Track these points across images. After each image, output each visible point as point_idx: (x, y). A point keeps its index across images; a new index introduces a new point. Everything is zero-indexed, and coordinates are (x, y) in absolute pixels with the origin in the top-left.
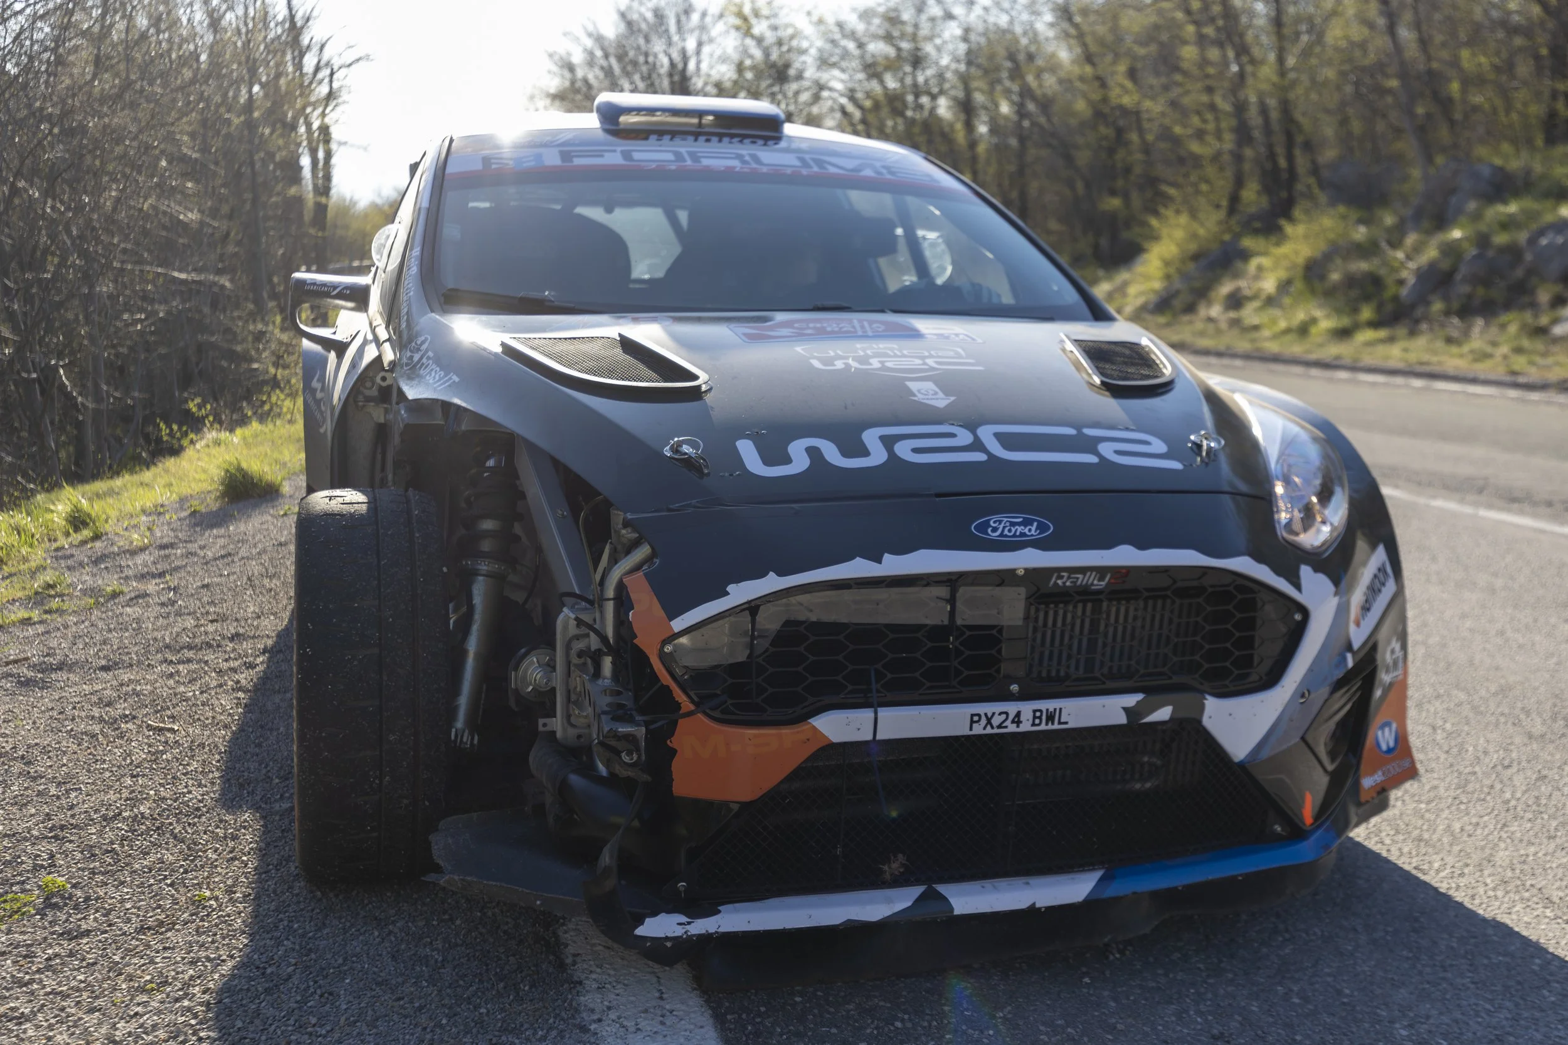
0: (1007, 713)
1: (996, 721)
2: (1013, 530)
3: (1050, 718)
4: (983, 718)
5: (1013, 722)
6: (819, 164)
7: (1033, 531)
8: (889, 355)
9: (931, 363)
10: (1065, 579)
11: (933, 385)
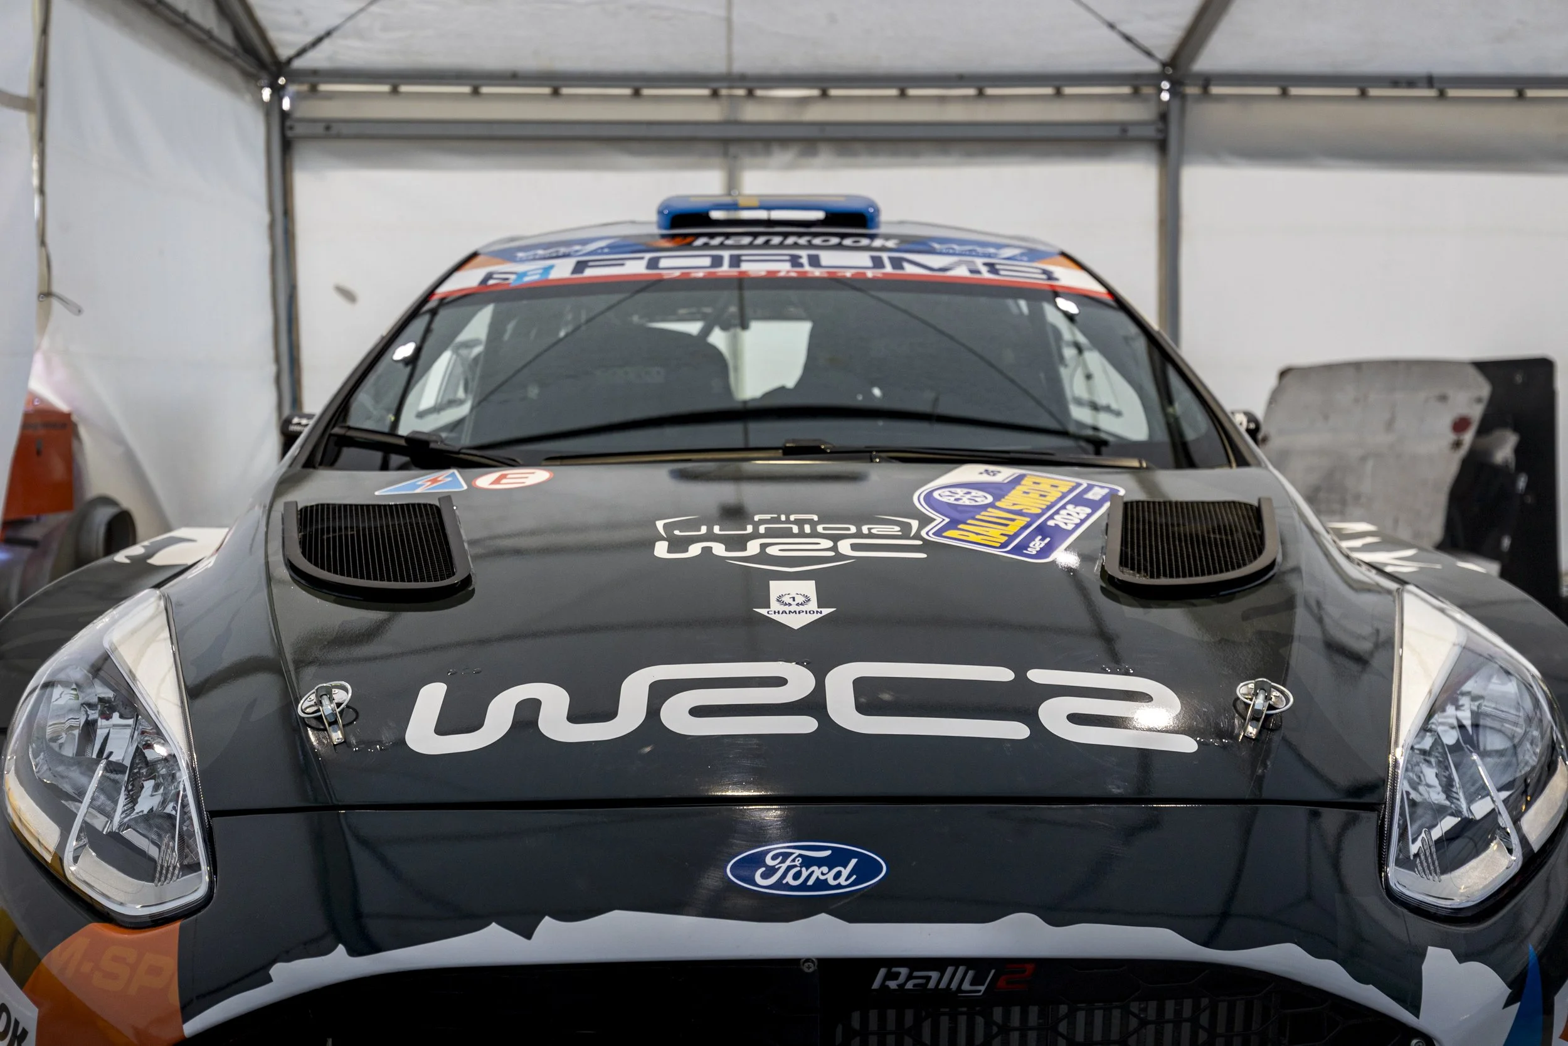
2: (805, 874)
6: (897, 263)
7: (842, 877)
8: (788, 534)
9: (844, 547)
10: (902, 979)
11: (809, 588)
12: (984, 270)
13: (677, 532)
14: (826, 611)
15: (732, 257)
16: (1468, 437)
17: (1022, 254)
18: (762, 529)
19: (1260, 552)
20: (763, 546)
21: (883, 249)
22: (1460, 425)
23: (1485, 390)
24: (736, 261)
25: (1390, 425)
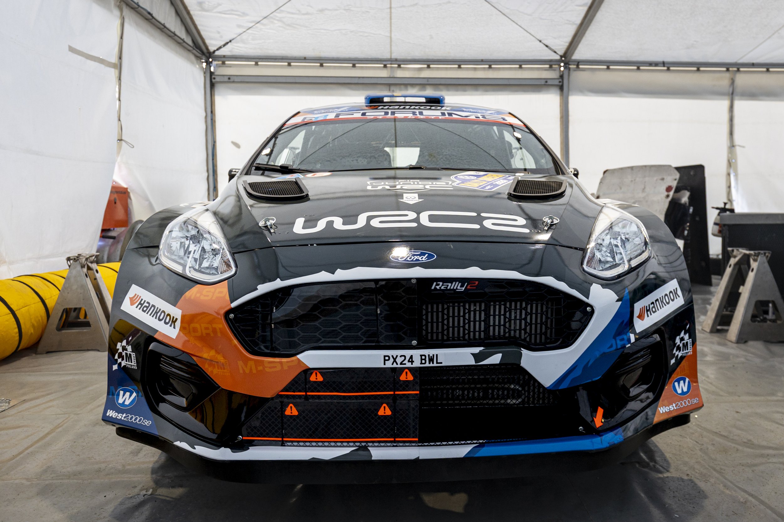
0: (405, 356)
1: (399, 360)
2: (413, 258)
3: (431, 360)
4: (391, 358)
5: (409, 361)
6: (450, 114)
7: (424, 259)
8: (410, 184)
9: (428, 187)
10: (440, 286)
11: (416, 195)
12: (481, 117)
13: (374, 184)
14: (421, 200)
15: (391, 112)
16: (671, 193)
17: (495, 113)
18: (401, 183)
19: (560, 189)
20: (402, 187)
21: (446, 110)
22: (669, 189)
23: (677, 176)
24: (393, 113)
25: (644, 190)
